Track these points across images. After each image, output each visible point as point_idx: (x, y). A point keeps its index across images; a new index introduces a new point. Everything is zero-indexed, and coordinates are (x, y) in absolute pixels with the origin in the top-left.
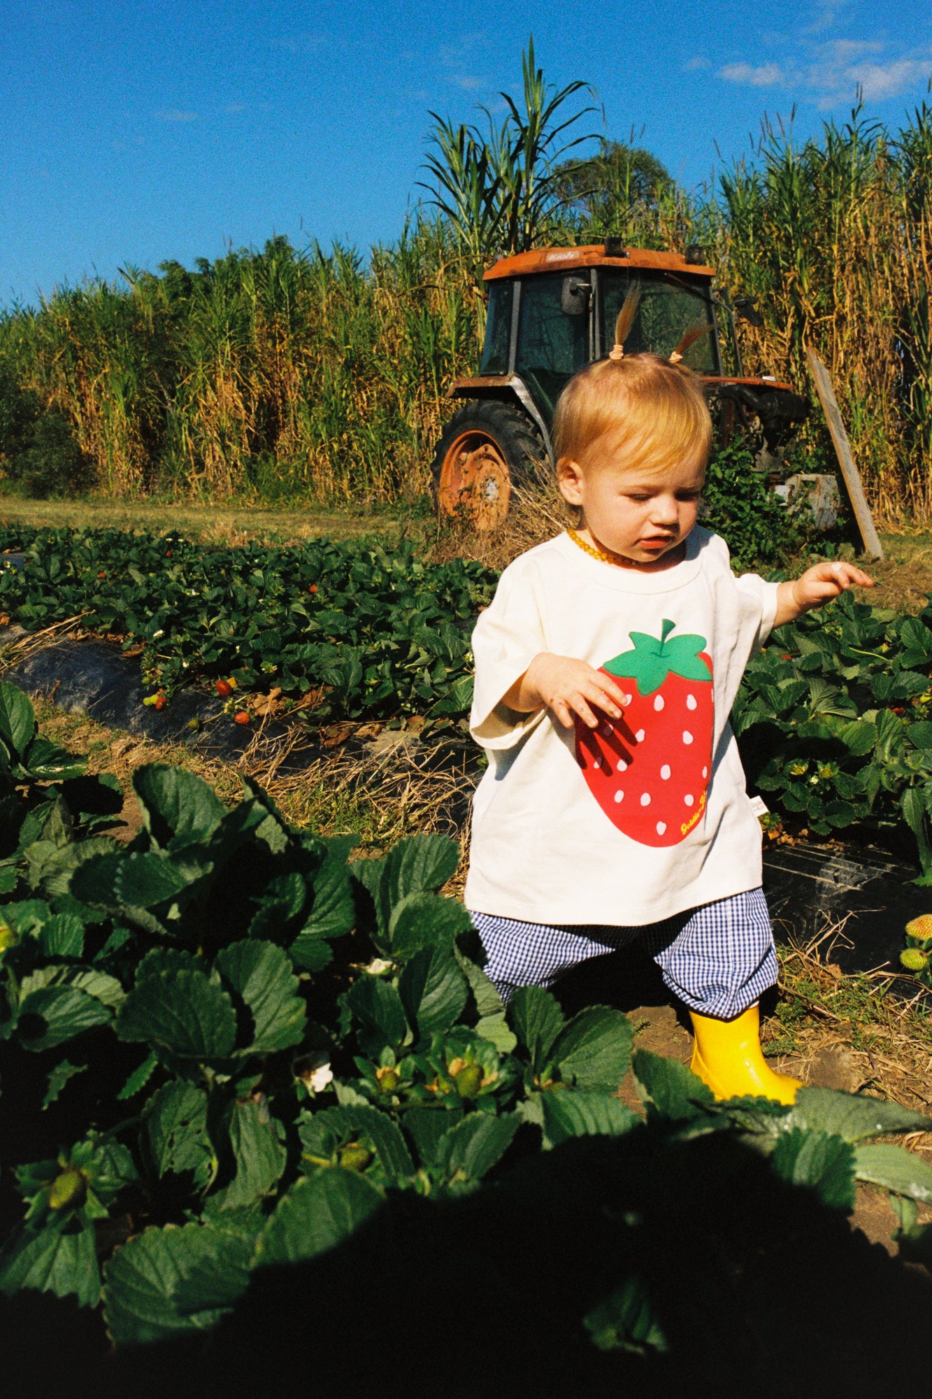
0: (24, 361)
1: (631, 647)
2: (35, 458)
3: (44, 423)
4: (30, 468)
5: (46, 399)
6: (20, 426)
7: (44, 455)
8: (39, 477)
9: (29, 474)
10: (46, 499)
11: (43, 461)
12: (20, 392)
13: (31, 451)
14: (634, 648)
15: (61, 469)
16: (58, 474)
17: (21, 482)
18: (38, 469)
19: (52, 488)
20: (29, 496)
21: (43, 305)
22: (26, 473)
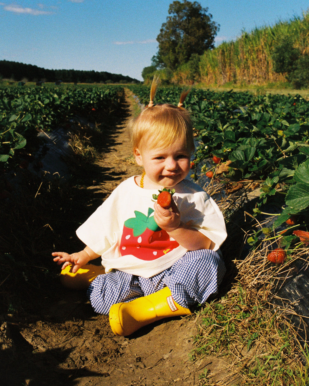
0: (296, 38)
1: (134, 216)
2: (297, 74)
3: (301, 60)
4: (295, 77)
5: (303, 51)
6: (292, 62)
7: (300, 72)
8: (298, 81)
9: (295, 80)
10: (300, 89)
11: (300, 75)
12: (293, 49)
13: (296, 71)
14: (135, 217)
15: (307, 78)
16: (305, 80)
17: (291, 83)
18: (298, 78)
19: (303, 85)
20: (294, 89)
21: (303, 16)
22: (294, 79)
